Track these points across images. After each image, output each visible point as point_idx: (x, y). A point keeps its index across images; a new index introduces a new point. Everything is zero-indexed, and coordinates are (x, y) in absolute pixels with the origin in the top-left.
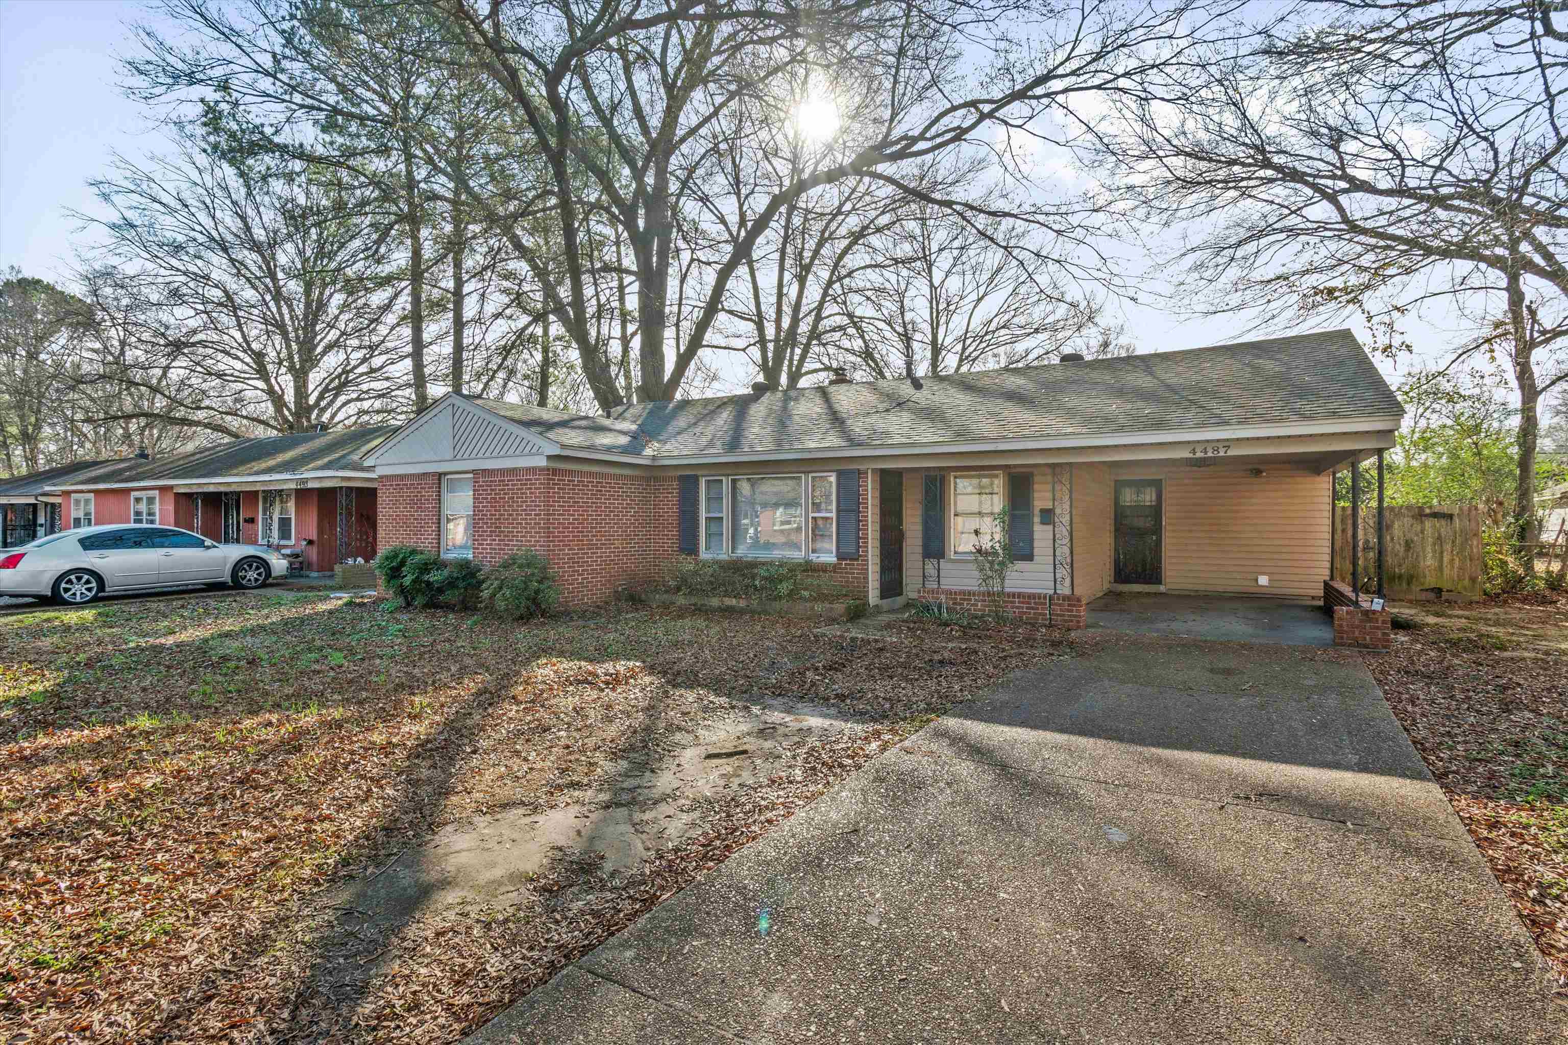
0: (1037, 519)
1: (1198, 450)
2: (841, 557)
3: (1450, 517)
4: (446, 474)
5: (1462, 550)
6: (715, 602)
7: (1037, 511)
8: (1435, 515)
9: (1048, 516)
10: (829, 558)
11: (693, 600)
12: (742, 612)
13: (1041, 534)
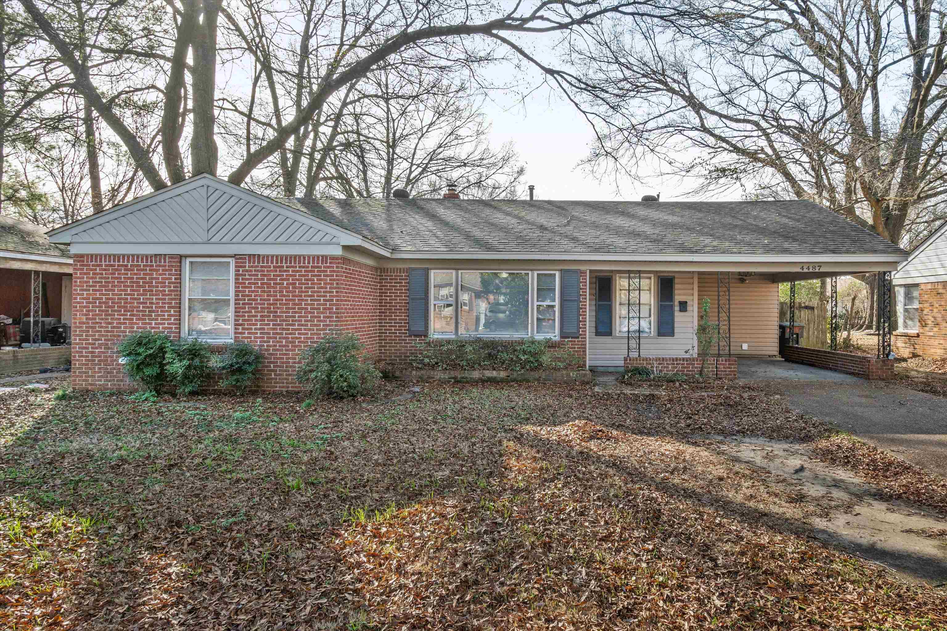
0: (677, 308)
1: (805, 267)
2: (563, 335)
3: (812, 308)
4: (186, 256)
5: (818, 326)
6: (476, 375)
7: (676, 303)
8: (806, 307)
9: (683, 306)
10: (555, 335)
11: (453, 374)
12: (502, 381)
13: (679, 316)
